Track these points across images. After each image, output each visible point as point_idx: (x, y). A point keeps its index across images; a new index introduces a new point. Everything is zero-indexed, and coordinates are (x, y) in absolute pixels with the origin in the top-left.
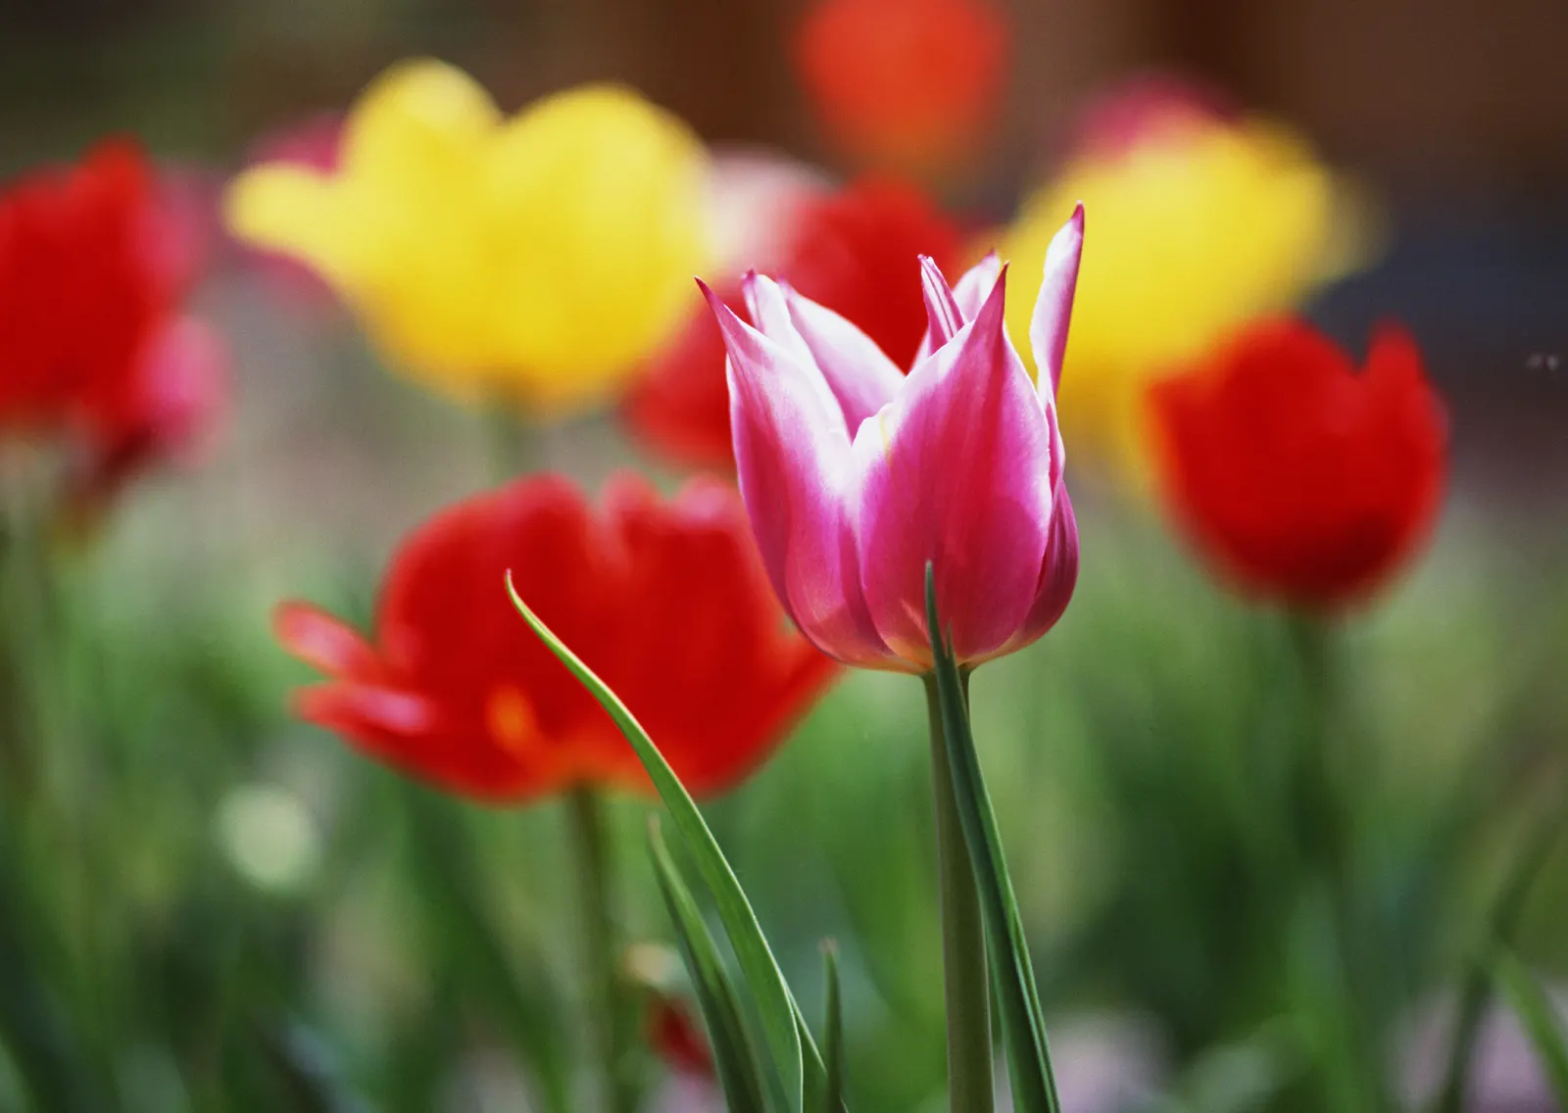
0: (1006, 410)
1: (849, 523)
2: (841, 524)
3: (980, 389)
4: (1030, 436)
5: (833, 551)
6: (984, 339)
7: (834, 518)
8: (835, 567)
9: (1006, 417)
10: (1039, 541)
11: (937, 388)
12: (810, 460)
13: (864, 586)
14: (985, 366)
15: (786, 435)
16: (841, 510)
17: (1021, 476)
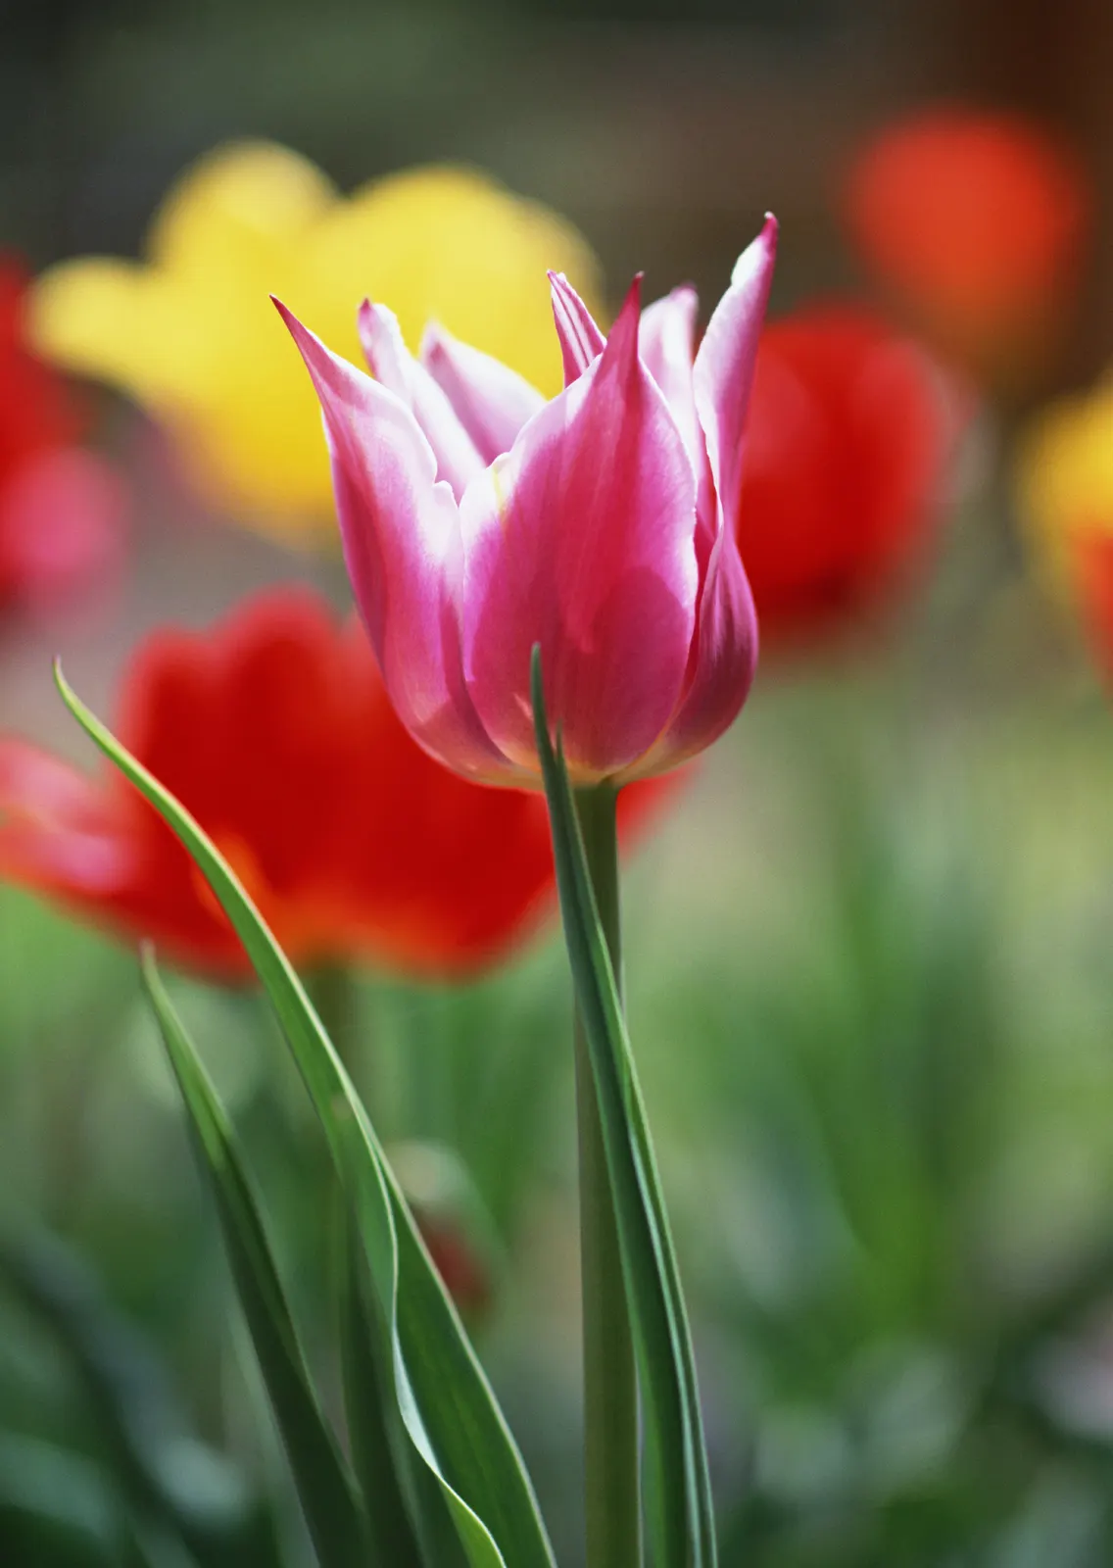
0: (645, 460)
1: (451, 598)
2: (442, 600)
3: (611, 434)
4: (673, 495)
5: (434, 633)
6: (615, 368)
7: (434, 595)
8: (437, 653)
9: (646, 471)
10: (683, 627)
11: (563, 434)
12: (409, 524)
13: (469, 676)
14: (617, 405)
15: (382, 494)
16: (442, 585)
17: (663, 545)
